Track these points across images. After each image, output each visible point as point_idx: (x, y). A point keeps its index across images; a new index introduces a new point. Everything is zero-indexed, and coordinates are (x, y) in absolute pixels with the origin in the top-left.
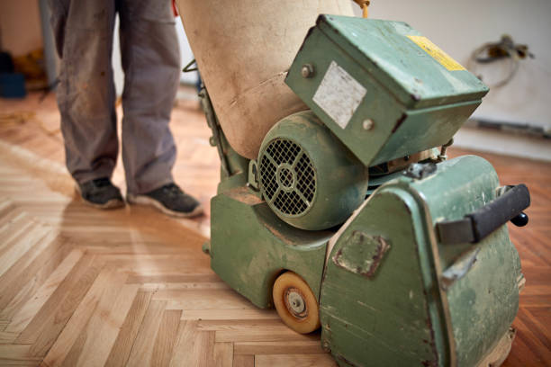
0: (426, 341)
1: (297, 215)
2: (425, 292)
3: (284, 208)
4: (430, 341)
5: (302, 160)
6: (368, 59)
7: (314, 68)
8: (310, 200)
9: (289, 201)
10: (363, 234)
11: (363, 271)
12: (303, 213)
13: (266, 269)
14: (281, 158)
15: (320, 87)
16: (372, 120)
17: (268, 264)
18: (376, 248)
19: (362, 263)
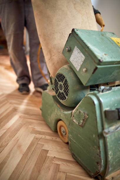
0: (98, 154)
1: (63, 101)
2: (98, 136)
3: (60, 98)
4: (99, 154)
5: (65, 82)
6: (86, 45)
7: (70, 48)
8: (67, 96)
9: (61, 95)
10: (80, 111)
11: (80, 124)
12: (65, 100)
13: (55, 118)
14: (60, 80)
15: (72, 55)
16: (86, 69)
17: (56, 116)
18: (84, 116)
19: (80, 121)
